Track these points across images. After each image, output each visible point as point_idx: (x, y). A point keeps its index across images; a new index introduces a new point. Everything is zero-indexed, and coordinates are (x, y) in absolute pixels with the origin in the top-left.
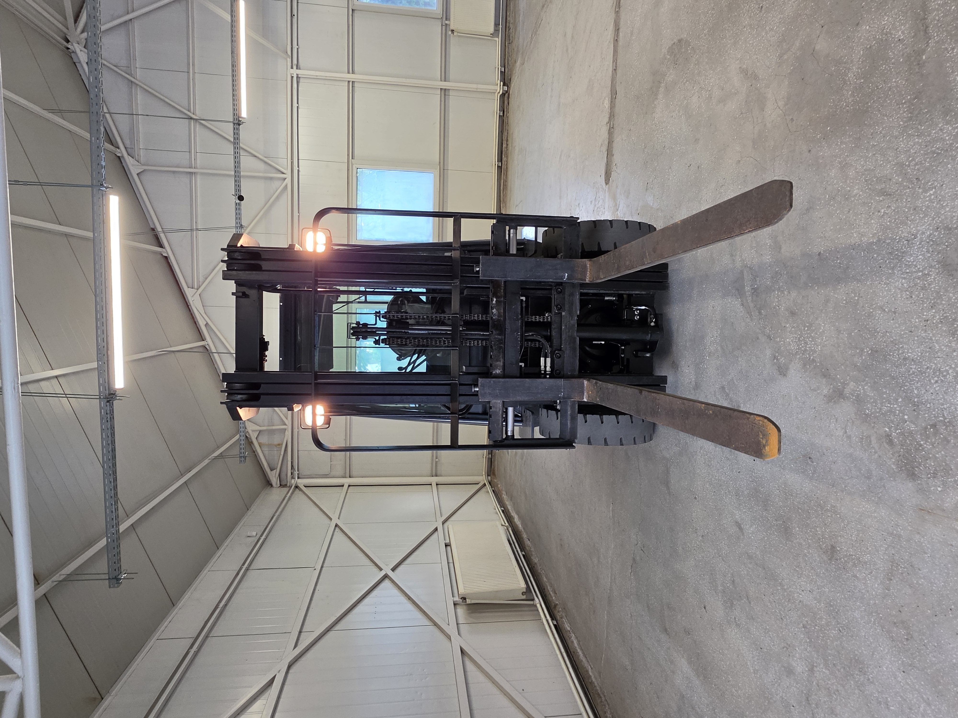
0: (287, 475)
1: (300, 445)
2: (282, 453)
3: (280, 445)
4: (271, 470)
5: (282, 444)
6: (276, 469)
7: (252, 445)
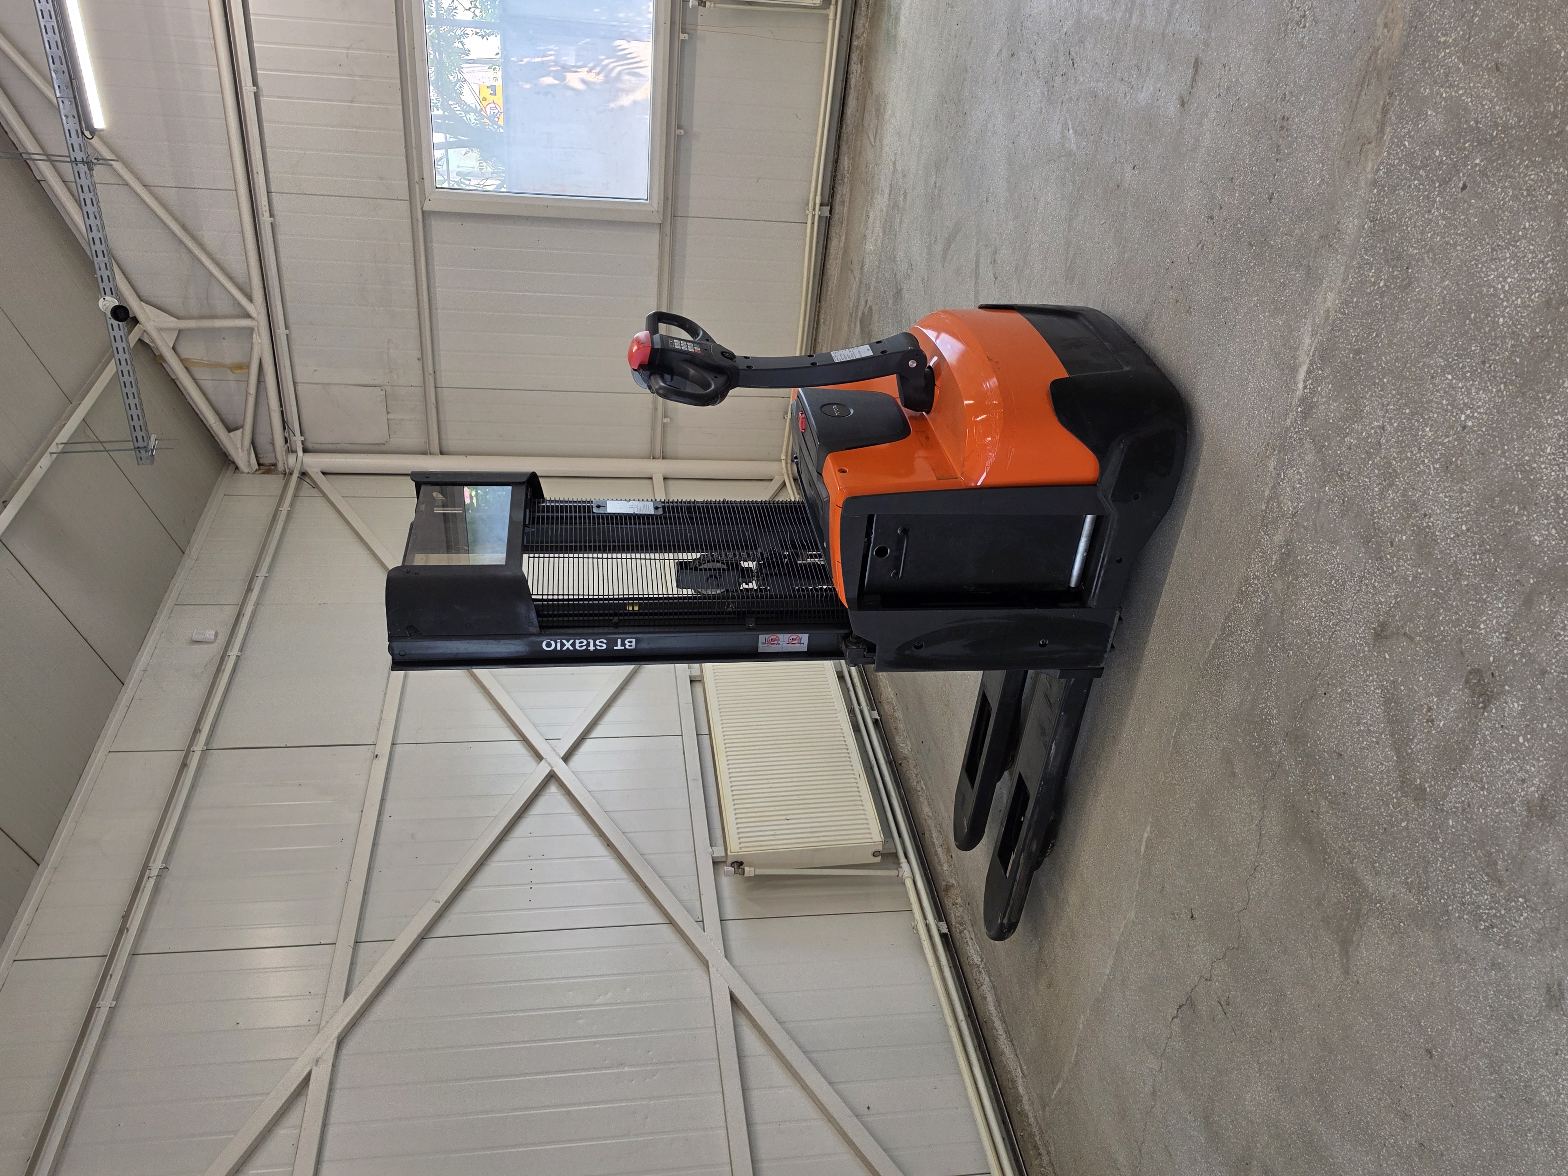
0: (273, 443)
1: (298, 369)
2: (252, 390)
3: (243, 367)
4: (230, 430)
5: (248, 366)
6: (242, 427)
7: (165, 365)
